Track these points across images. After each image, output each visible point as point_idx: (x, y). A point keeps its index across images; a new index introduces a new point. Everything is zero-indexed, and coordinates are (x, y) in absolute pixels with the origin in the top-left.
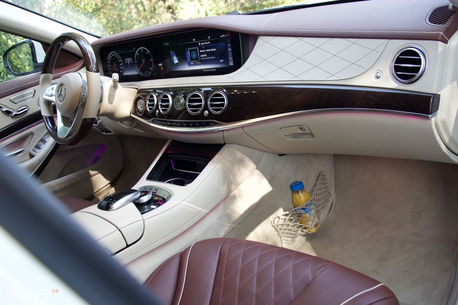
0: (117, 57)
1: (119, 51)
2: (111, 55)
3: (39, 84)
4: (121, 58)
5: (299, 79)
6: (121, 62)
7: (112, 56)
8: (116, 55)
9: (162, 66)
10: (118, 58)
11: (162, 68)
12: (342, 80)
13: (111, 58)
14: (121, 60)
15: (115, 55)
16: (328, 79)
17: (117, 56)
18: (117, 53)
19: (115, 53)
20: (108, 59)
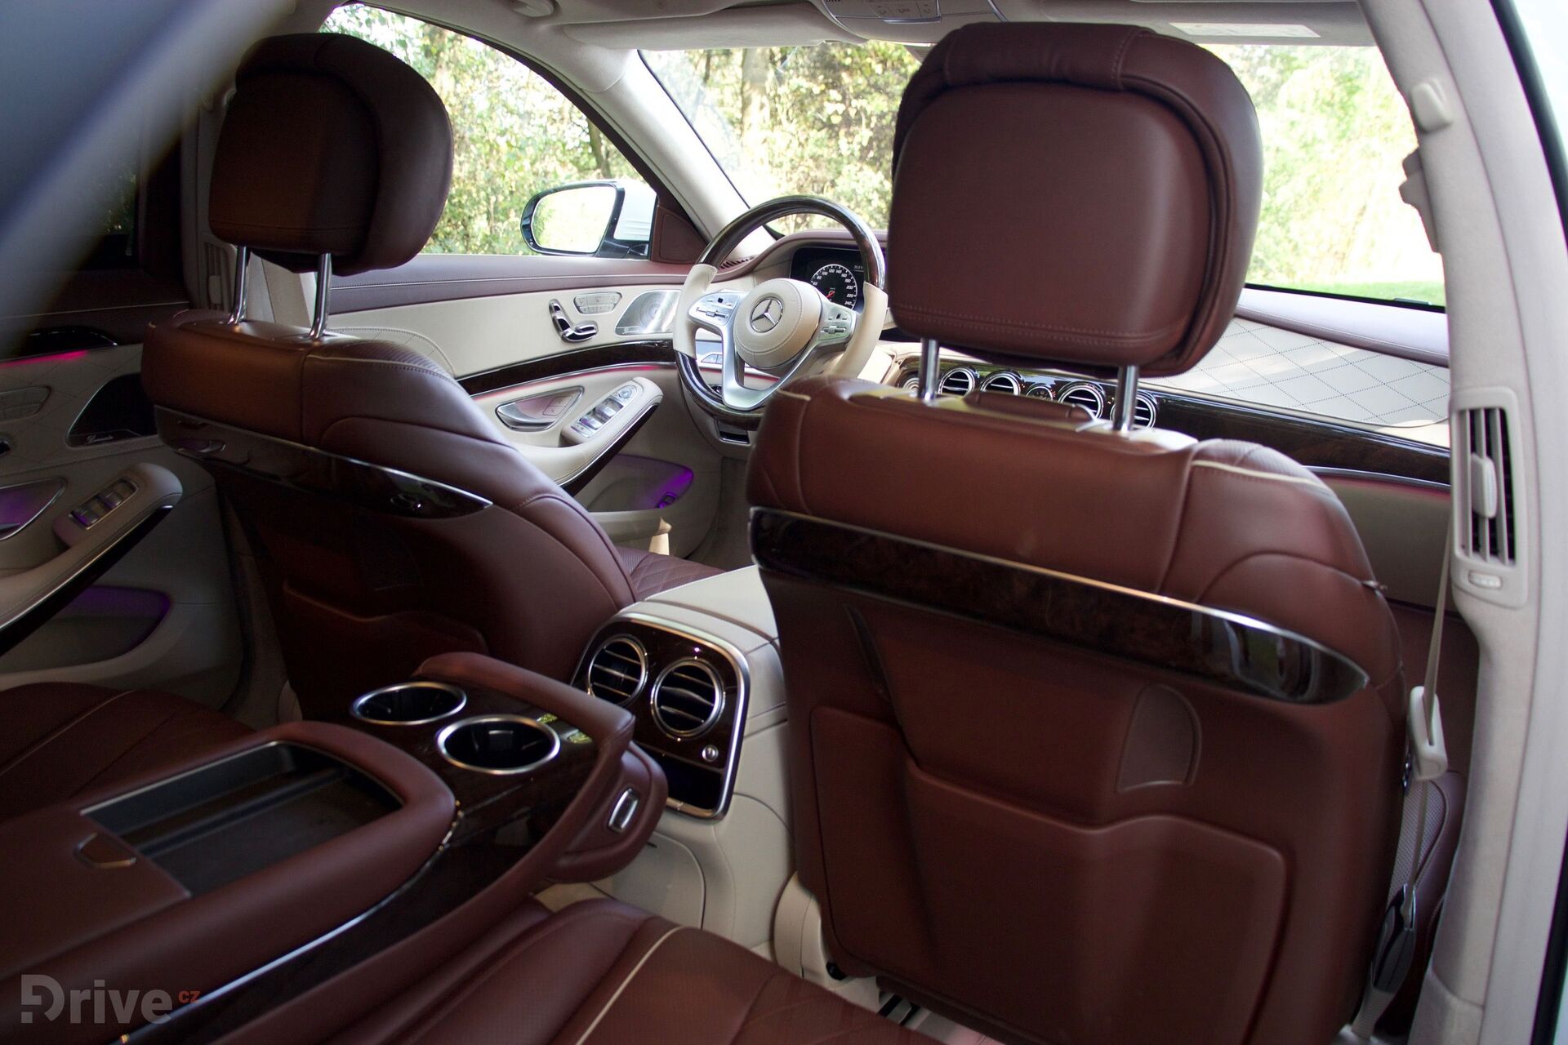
0: (844, 278)
1: (856, 267)
2: (827, 270)
3: (683, 284)
4: (855, 281)
5: (1308, 411)
6: (852, 292)
7: (829, 273)
8: (844, 272)
10: (848, 281)
13: (823, 276)
14: (856, 286)
15: (839, 272)
17: (844, 275)
18: (847, 270)
19: (841, 268)
20: (816, 276)
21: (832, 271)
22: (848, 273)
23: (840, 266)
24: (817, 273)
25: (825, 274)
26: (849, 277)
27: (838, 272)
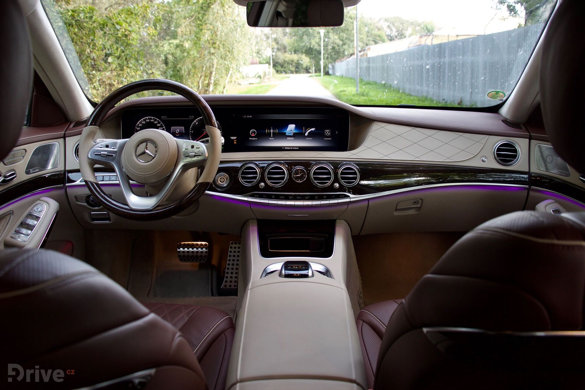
0: (156, 124)
1: (162, 117)
2: (144, 120)
4: (163, 125)
7: (146, 122)
8: (155, 120)
9: (236, 139)
10: (158, 125)
11: (235, 142)
12: (456, 162)
13: (143, 124)
14: (164, 127)
16: (445, 161)
17: (156, 122)
18: (157, 119)
19: (154, 119)
20: (138, 124)
21: (148, 121)
22: (158, 121)
23: (152, 118)
24: (138, 123)
25: (144, 122)
26: (159, 123)
27: (152, 121)
